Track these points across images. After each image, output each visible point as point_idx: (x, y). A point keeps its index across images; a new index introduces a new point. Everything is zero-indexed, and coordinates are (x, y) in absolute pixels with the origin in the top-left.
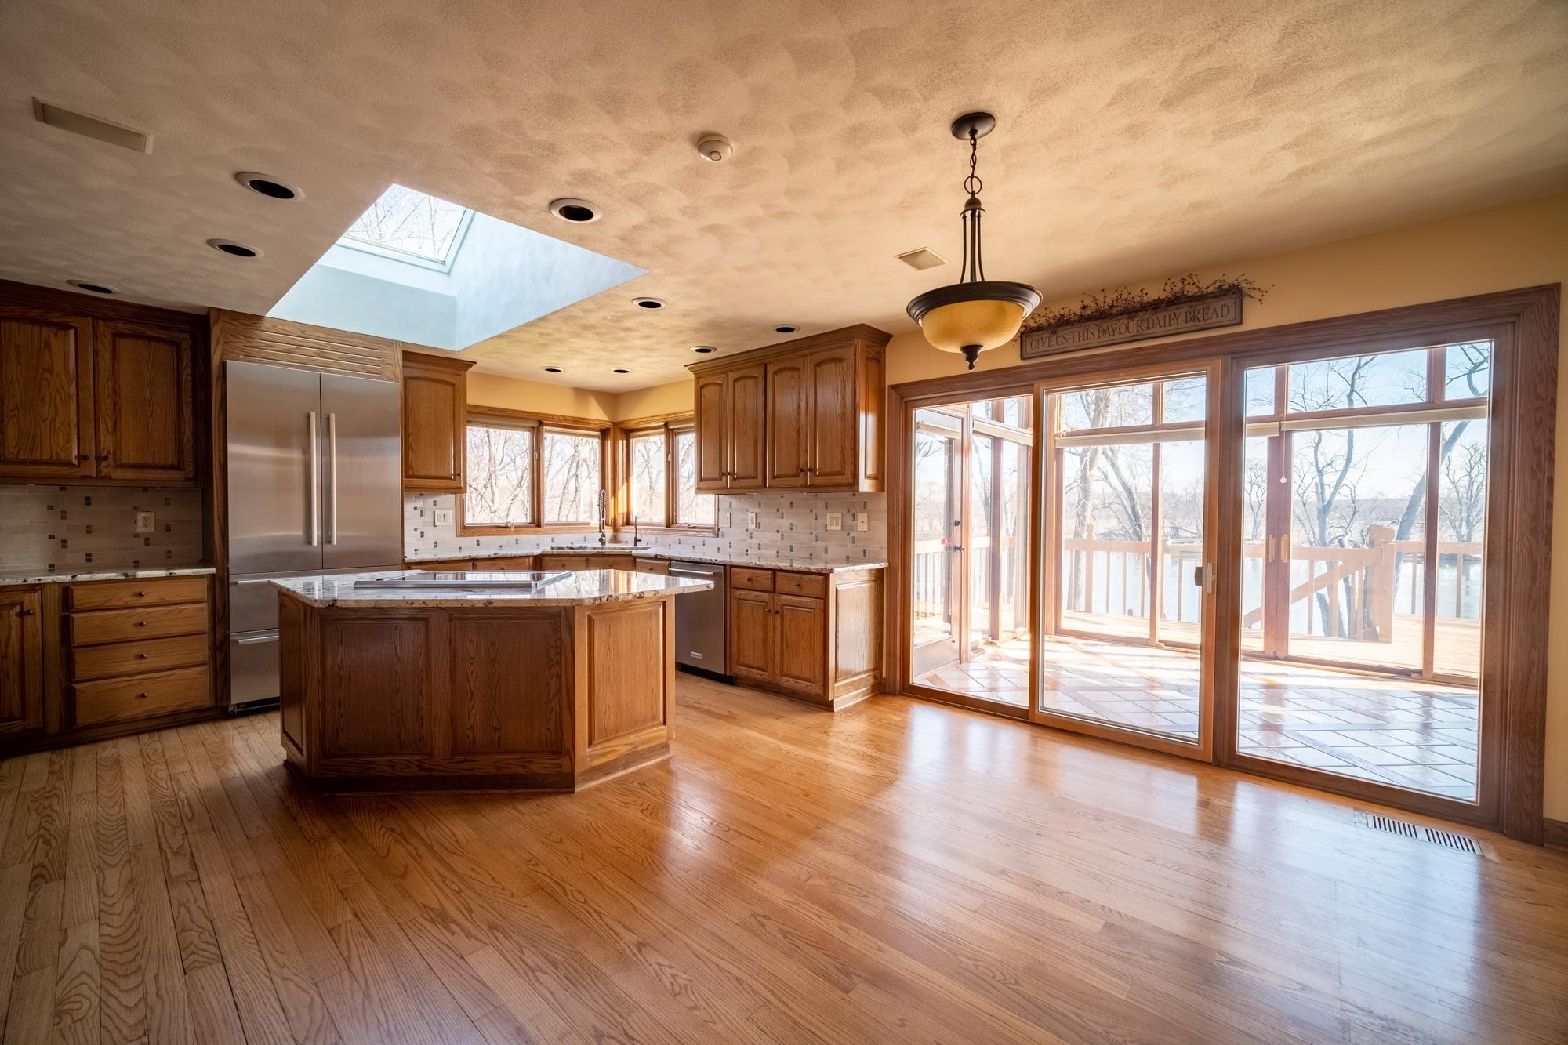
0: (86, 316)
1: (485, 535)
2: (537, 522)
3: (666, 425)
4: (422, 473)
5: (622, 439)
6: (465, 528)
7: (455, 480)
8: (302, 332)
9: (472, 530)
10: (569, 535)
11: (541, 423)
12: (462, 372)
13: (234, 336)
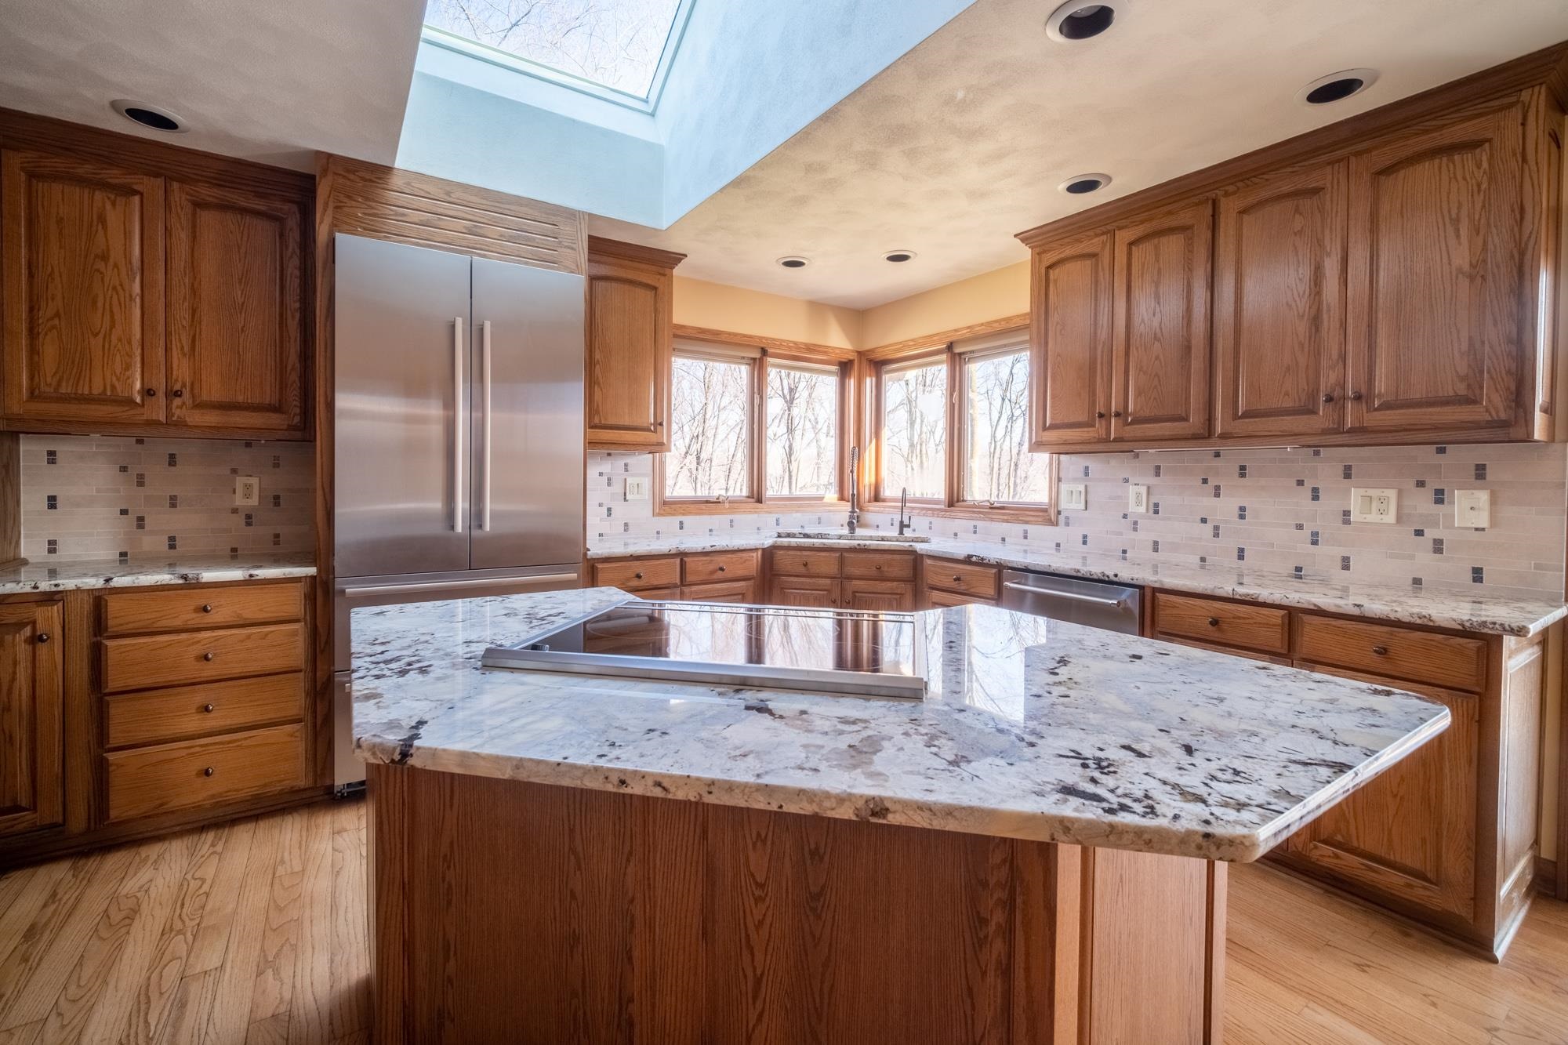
0: (157, 175)
1: (690, 513)
2: (757, 496)
3: (950, 347)
4: (612, 421)
5: (870, 376)
6: (665, 503)
7: (655, 431)
8: (448, 193)
9: (673, 507)
10: (799, 515)
11: (764, 352)
12: (667, 271)
13: (349, 197)
